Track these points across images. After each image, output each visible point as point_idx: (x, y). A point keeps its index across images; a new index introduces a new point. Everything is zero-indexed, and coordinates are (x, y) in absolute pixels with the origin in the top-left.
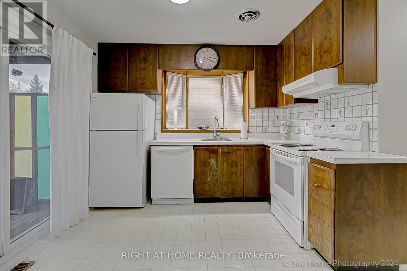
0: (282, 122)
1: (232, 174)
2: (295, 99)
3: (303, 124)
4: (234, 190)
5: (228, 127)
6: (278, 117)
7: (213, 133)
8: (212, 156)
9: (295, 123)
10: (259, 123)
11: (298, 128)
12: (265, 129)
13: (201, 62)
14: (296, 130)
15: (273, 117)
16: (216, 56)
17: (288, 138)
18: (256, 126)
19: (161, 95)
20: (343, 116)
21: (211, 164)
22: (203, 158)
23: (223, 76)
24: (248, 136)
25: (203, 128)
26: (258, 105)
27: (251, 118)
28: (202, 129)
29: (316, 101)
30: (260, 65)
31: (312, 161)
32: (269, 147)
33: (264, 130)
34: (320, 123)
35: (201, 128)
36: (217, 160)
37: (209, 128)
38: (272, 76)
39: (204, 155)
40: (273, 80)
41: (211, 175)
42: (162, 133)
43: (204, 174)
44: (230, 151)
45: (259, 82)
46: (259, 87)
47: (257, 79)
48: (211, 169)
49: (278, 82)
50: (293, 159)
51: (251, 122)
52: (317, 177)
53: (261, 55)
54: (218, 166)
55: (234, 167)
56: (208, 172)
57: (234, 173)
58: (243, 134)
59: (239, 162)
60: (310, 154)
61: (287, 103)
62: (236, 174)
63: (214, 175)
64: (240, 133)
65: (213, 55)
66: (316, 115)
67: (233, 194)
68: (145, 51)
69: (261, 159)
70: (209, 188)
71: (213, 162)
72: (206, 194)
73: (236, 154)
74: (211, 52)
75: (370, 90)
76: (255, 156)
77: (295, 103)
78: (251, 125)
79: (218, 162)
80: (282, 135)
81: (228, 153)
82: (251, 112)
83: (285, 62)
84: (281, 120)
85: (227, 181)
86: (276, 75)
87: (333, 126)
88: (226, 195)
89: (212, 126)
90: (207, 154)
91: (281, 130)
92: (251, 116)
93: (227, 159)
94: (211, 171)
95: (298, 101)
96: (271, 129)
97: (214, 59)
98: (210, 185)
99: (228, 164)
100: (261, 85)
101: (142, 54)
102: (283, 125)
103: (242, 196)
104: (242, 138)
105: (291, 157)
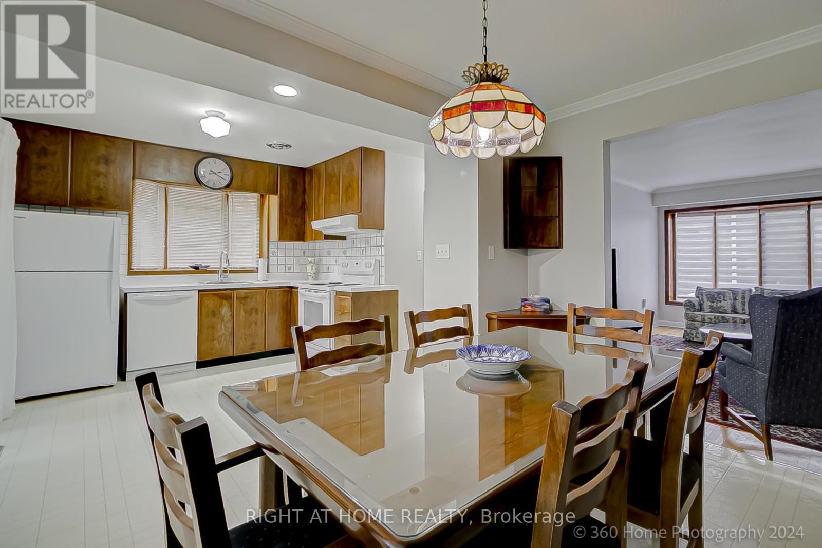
0: (310, 259)
1: (251, 324)
2: (325, 235)
3: (332, 261)
4: (253, 344)
5: (236, 266)
6: (304, 252)
7: (217, 274)
8: (225, 302)
9: (324, 261)
10: (282, 261)
11: (328, 266)
12: (289, 268)
13: (202, 173)
14: (325, 269)
15: (298, 253)
16: (228, 172)
17: (316, 279)
18: (278, 265)
19: (128, 216)
20: (364, 255)
21: (223, 313)
22: (211, 306)
23: (228, 192)
24: (267, 277)
25: (202, 266)
26: (282, 237)
27: (271, 254)
28: (200, 268)
29: (344, 238)
30: (285, 190)
31: (338, 293)
32: (297, 288)
33: (287, 269)
34: (347, 261)
35: (197, 268)
36: (231, 307)
37: (209, 267)
38: (300, 204)
39: (213, 302)
40: (301, 208)
41: (223, 327)
42: (128, 275)
43: (213, 328)
44: (249, 295)
45: (284, 210)
46: (284, 216)
47: (282, 206)
48: (223, 320)
49: (307, 212)
50: (322, 294)
51: (271, 258)
52: (341, 306)
53: (287, 178)
54: (232, 316)
55: (254, 314)
56: (218, 324)
57: (252, 322)
58: (261, 275)
59: (260, 308)
60: (337, 288)
61: (316, 239)
62: (256, 324)
63: (227, 327)
64: (257, 274)
65: (223, 170)
66: (345, 252)
67: (252, 349)
68: (107, 147)
69: (287, 303)
70: (220, 344)
71: (225, 310)
72: (215, 353)
73: (256, 298)
74: (221, 166)
75: (380, 234)
76: (278, 299)
77: (325, 239)
78: (271, 263)
79: (232, 310)
80: (309, 274)
81: (245, 298)
82: (271, 246)
83: (315, 192)
84: (308, 257)
85: (245, 334)
86: (304, 203)
87: (357, 264)
88: (244, 352)
89: (214, 264)
90: (217, 301)
91: (309, 268)
92: (271, 251)
93: (244, 305)
94: (223, 324)
95: (327, 237)
96: (297, 268)
97: (225, 174)
98: (221, 340)
99: (245, 311)
100: (285, 214)
101: (102, 151)
102: (311, 262)
103: (264, 351)
104: (259, 279)
105: (321, 293)
